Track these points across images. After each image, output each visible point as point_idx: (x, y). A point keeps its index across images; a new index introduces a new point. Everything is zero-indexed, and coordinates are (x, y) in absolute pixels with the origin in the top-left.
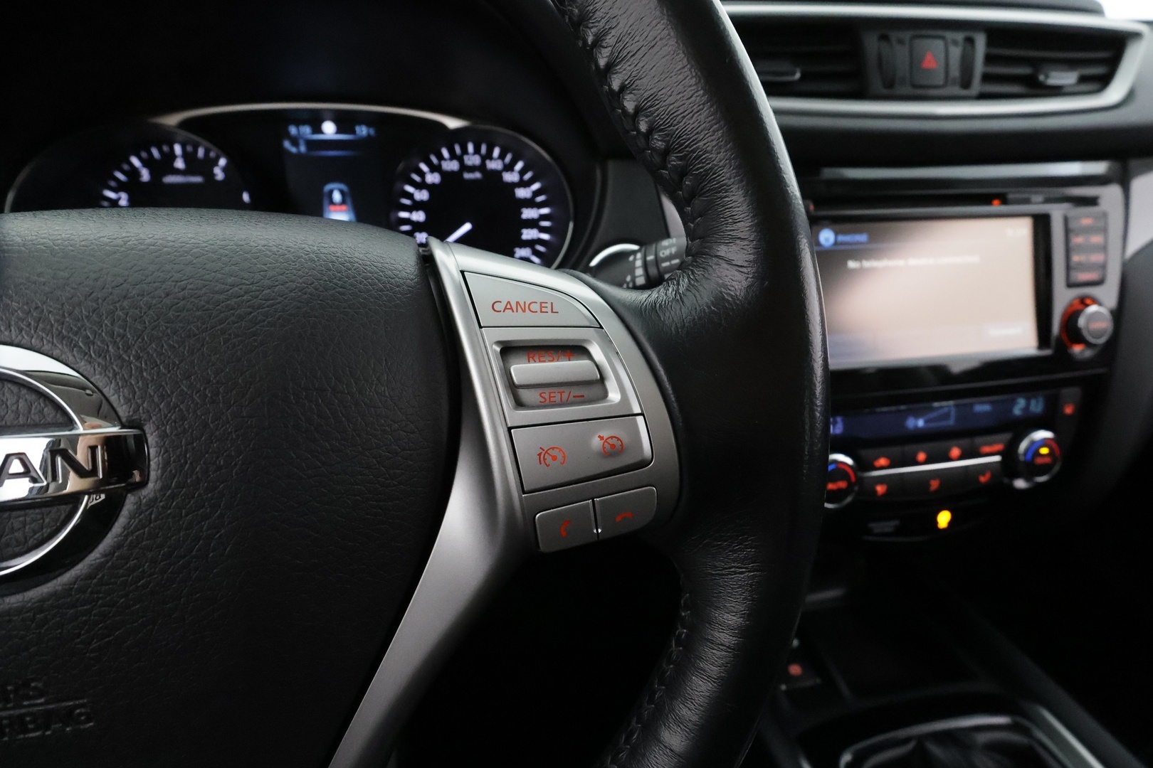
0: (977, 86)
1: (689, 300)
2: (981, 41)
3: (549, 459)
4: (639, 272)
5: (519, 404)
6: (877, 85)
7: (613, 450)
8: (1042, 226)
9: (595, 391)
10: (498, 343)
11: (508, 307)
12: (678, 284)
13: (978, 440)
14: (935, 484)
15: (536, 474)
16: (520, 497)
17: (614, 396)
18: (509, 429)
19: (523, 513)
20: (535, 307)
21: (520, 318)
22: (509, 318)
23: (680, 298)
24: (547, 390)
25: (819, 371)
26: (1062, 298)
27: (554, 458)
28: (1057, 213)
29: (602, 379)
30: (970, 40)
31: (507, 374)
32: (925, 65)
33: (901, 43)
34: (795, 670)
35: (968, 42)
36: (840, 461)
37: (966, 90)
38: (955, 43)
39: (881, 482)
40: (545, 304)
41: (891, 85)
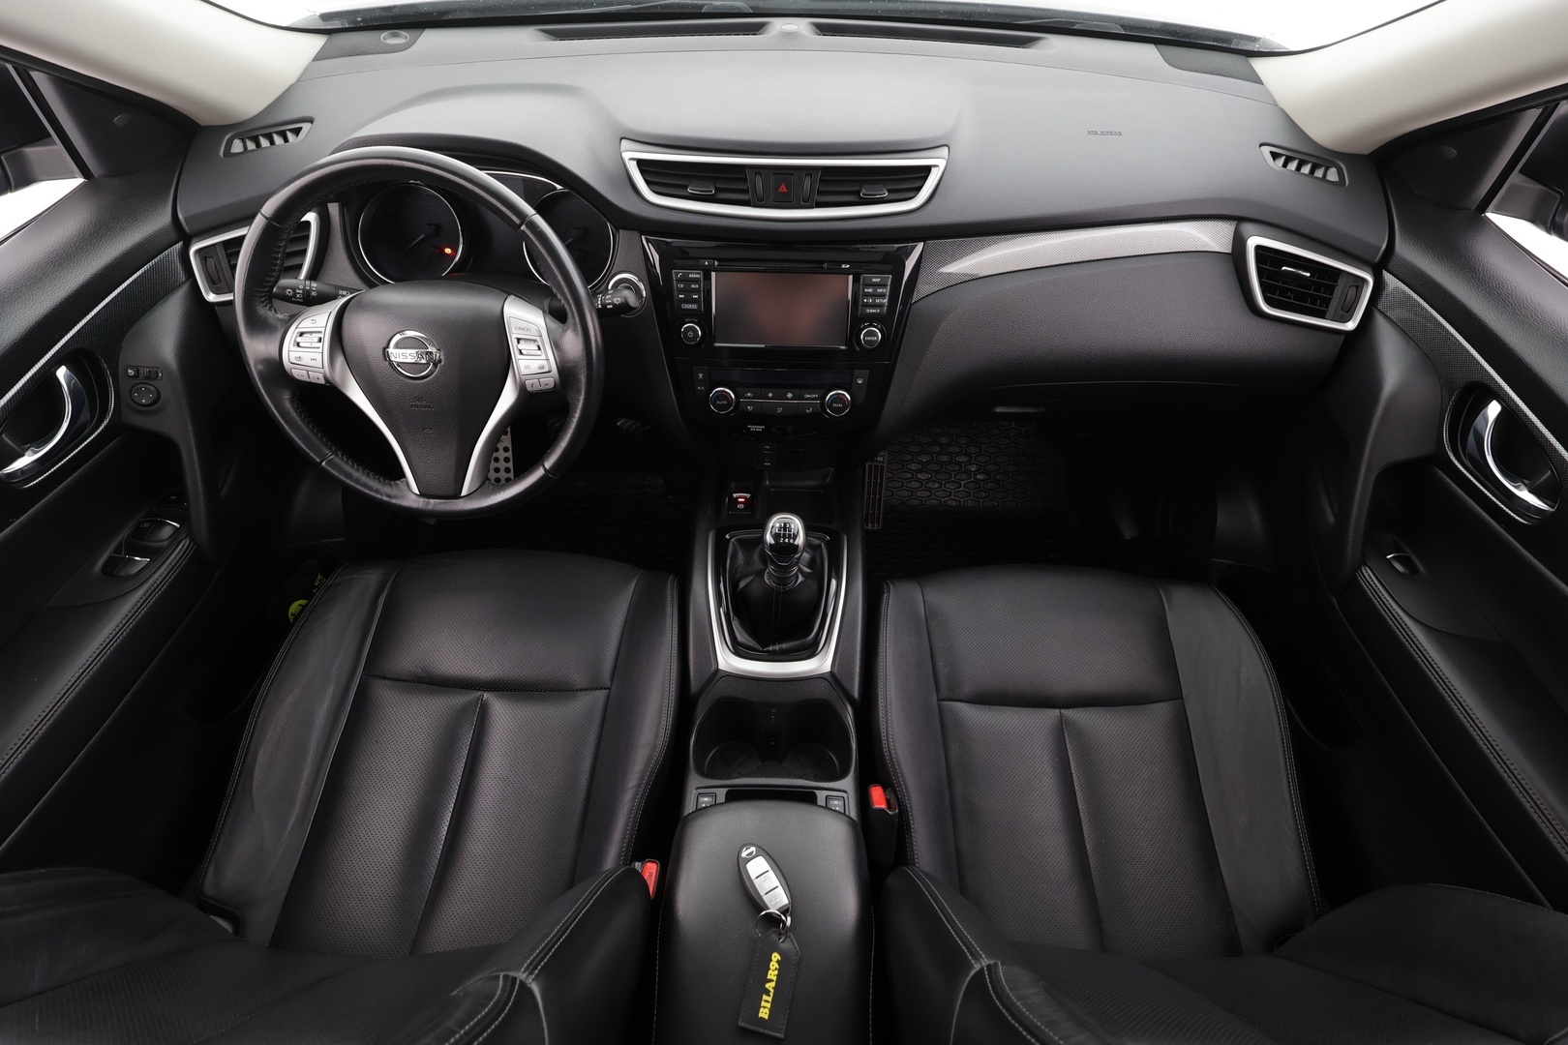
0: (814, 198)
2: (817, 174)
5: (521, 354)
6: (754, 198)
7: (541, 367)
10: (516, 338)
11: (519, 328)
13: (802, 391)
14: (780, 410)
19: (522, 380)
21: (522, 332)
30: (810, 175)
31: (518, 346)
32: (780, 190)
33: (767, 177)
34: (741, 506)
35: (808, 177)
36: (722, 390)
37: (806, 202)
38: (800, 177)
39: (750, 405)
40: (528, 329)
41: (761, 200)
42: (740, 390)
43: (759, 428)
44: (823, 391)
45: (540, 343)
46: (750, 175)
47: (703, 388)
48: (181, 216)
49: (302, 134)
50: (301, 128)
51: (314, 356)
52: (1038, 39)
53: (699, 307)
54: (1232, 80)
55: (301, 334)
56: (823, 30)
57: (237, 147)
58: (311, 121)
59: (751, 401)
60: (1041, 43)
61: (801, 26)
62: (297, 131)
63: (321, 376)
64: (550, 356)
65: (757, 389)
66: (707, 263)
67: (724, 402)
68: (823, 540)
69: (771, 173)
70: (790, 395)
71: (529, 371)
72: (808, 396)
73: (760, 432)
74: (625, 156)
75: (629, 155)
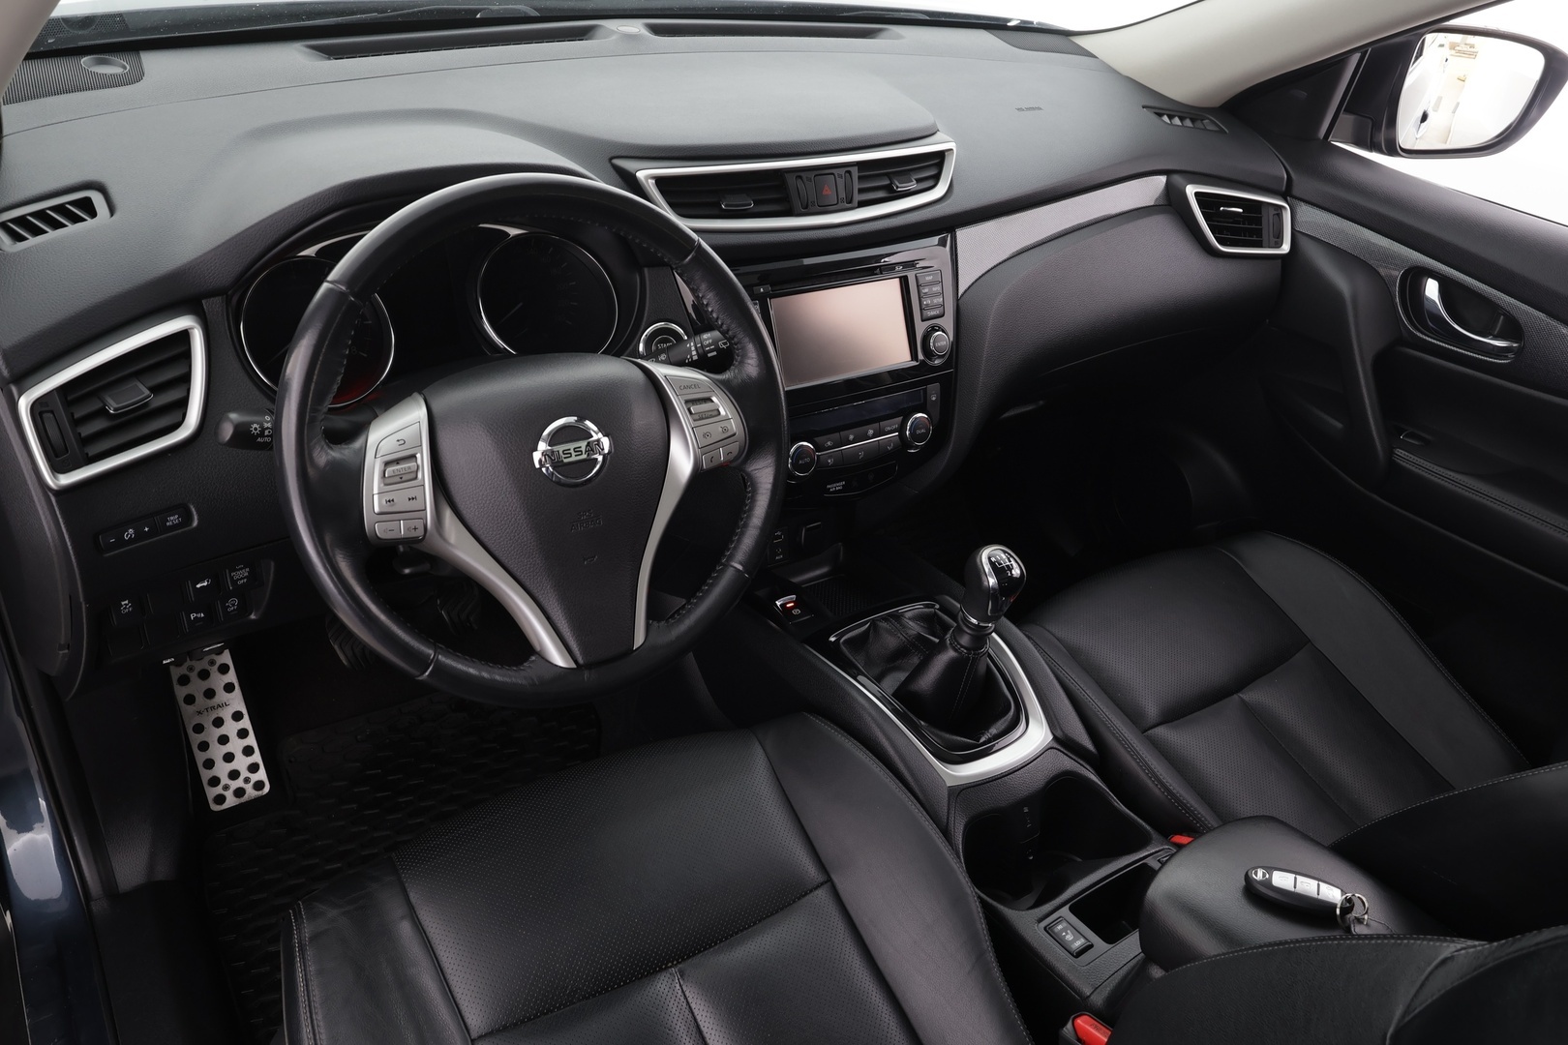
0: (857, 197)
2: (855, 171)
3: (706, 436)
4: (694, 353)
5: (693, 419)
6: (797, 205)
7: (725, 430)
8: (904, 283)
9: (715, 413)
10: (682, 400)
11: (684, 388)
12: (734, 372)
13: (882, 424)
14: (861, 454)
15: (703, 442)
16: (698, 448)
18: (692, 426)
19: (700, 453)
20: (687, 386)
21: (688, 391)
22: (683, 391)
23: (736, 377)
24: (701, 414)
25: (782, 393)
26: (921, 328)
27: (708, 436)
28: (911, 275)
29: (717, 409)
30: (849, 172)
31: (689, 410)
32: (824, 193)
33: (809, 180)
34: (796, 612)
35: (847, 175)
36: (802, 445)
37: (849, 204)
38: (840, 176)
39: (830, 457)
40: (695, 384)
41: (807, 207)
42: (818, 439)
43: (839, 486)
44: (899, 419)
45: (714, 399)
46: (791, 180)
50: (89, 199)
51: (412, 493)
52: (880, 30)
54: (1070, 56)
56: (657, 30)
57: (5, 236)
58: (96, 187)
59: (829, 456)
60: (884, 34)
61: (636, 27)
62: (86, 204)
63: (420, 524)
64: (732, 413)
65: (838, 434)
66: (762, 290)
67: (808, 460)
68: (933, 606)
69: (812, 175)
70: (871, 432)
71: (710, 441)
72: (889, 428)
73: (839, 491)
74: (640, 175)
75: (645, 174)
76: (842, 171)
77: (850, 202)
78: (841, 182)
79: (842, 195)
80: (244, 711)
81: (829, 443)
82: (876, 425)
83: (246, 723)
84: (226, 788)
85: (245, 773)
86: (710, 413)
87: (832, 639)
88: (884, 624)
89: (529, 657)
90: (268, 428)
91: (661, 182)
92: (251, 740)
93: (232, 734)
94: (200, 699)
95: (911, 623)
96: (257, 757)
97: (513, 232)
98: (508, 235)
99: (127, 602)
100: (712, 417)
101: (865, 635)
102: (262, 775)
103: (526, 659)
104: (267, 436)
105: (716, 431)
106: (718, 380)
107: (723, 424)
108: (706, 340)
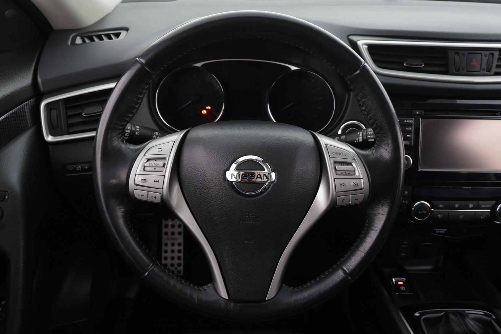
0: (494, 70)
1: (375, 155)
2: (497, 53)
3: (342, 186)
4: (361, 138)
5: (337, 174)
6: (453, 70)
7: (356, 185)
9: (353, 173)
10: (334, 161)
11: (336, 153)
12: (373, 151)
13: (480, 202)
15: (339, 189)
16: (335, 193)
17: (357, 174)
18: (335, 179)
19: (335, 196)
20: (342, 154)
21: (338, 156)
22: (336, 156)
23: (373, 154)
24: (342, 172)
27: (343, 186)
29: (355, 171)
30: (492, 54)
31: (335, 168)
32: (472, 64)
33: (464, 55)
34: (403, 288)
35: (491, 56)
36: (424, 203)
37: (488, 72)
38: (485, 55)
39: (440, 214)
40: (344, 153)
41: (458, 70)
42: (435, 202)
43: (442, 231)
44: (493, 202)
45: (354, 164)
46: (451, 54)
47: (406, 202)
48: (39, 80)
49: (121, 37)
50: (120, 33)
51: (156, 178)
53: (411, 143)
55: (148, 160)
57: (79, 41)
58: (127, 29)
59: (441, 212)
62: (117, 35)
63: (159, 196)
64: (363, 176)
65: (448, 202)
66: (417, 113)
67: (425, 212)
68: (490, 316)
69: (466, 53)
70: (471, 206)
71: (343, 189)
72: (484, 206)
73: (442, 234)
74: (360, 43)
75: (362, 42)
76: (487, 53)
77: (489, 70)
78: (485, 59)
79: (484, 66)
80: (182, 243)
81: (441, 206)
82: (476, 203)
83: (181, 248)
84: (176, 268)
85: (176, 266)
86: (349, 172)
87: (417, 314)
88: (452, 317)
89: (208, 284)
90: (127, 133)
91: (371, 48)
92: (181, 255)
93: (176, 250)
94: (169, 234)
95: (472, 323)
96: (182, 261)
97: (293, 68)
98: (290, 69)
99: (91, 196)
100: (349, 175)
101: (438, 319)
102: (181, 268)
103: (206, 284)
104: (126, 136)
105: (350, 183)
106: (360, 154)
107: (355, 181)
108: (369, 131)
